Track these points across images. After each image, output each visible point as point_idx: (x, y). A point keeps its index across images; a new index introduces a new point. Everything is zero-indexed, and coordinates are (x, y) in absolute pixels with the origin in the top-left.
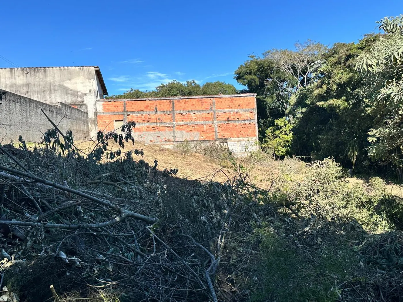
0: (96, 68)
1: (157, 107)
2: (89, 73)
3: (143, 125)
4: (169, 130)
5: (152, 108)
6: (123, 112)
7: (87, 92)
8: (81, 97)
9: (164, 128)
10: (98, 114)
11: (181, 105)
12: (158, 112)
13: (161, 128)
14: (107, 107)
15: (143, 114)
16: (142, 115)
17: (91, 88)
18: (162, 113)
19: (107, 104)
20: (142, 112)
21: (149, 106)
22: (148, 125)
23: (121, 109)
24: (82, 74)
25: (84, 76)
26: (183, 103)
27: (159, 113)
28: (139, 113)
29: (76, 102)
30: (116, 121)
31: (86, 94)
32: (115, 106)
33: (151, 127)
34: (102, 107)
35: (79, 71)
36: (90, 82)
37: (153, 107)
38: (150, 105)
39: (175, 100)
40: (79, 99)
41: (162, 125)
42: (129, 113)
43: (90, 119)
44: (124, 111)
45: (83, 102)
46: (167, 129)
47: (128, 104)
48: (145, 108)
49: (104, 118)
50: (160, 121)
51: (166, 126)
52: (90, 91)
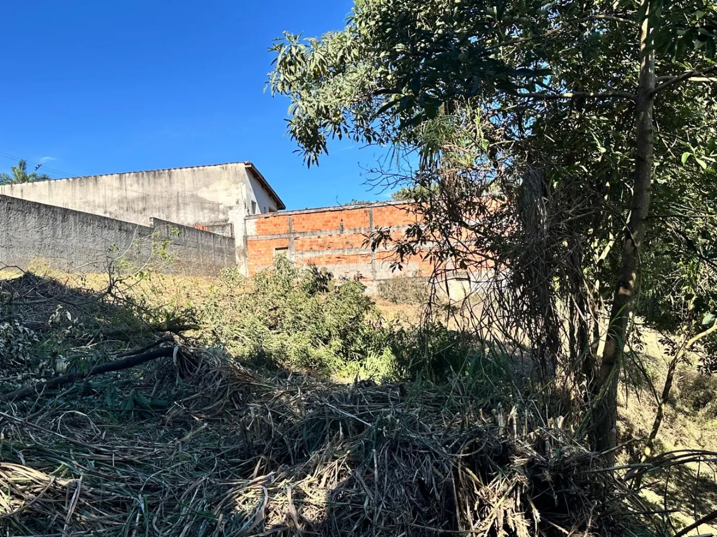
0: (247, 164)
1: (344, 223)
2: (236, 173)
3: (321, 253)
4: (364, 260)
5: (335, 224)
6: (287, 233)
7: (233, 204)
8: (224, 213)
9: (355, 257)
10: (249, 239)
11: (385, 217)
12: (346, 230)
13: (351, 258)
14: (262, 227)
15: (321, 236)
16: (319, 237)
17: (240, 197)
18: (352, 232)
19: (263, 223)
20: (318, 233)
21: (329, 221)
22: (329, 252)
23: (284, 228)
24: (226, 174)
25: (228, 179)
26: (387, 213)
27: (347, 232)
28: (313, 234)
29: (215, 222)
30: (276, 249)
31: (231, 208)
32: (275, 225)
33: (333, 257)
34: (254, 227)
35: (221, 172)
36: (237, 188)
37: (337, 223)
38: (331, 220)
39: (373, 209)
40: (222, 217)
41: (352, 253)
42: (297, 235)
43: (238, 247)
44: (289, 232)
45: (226, 221)
46: (360, 259)
47: (296, 220)
48: (324, 225)
49: (258, 245)
50: (350, 247)
51: (360, 253)
52: (237, 202)
